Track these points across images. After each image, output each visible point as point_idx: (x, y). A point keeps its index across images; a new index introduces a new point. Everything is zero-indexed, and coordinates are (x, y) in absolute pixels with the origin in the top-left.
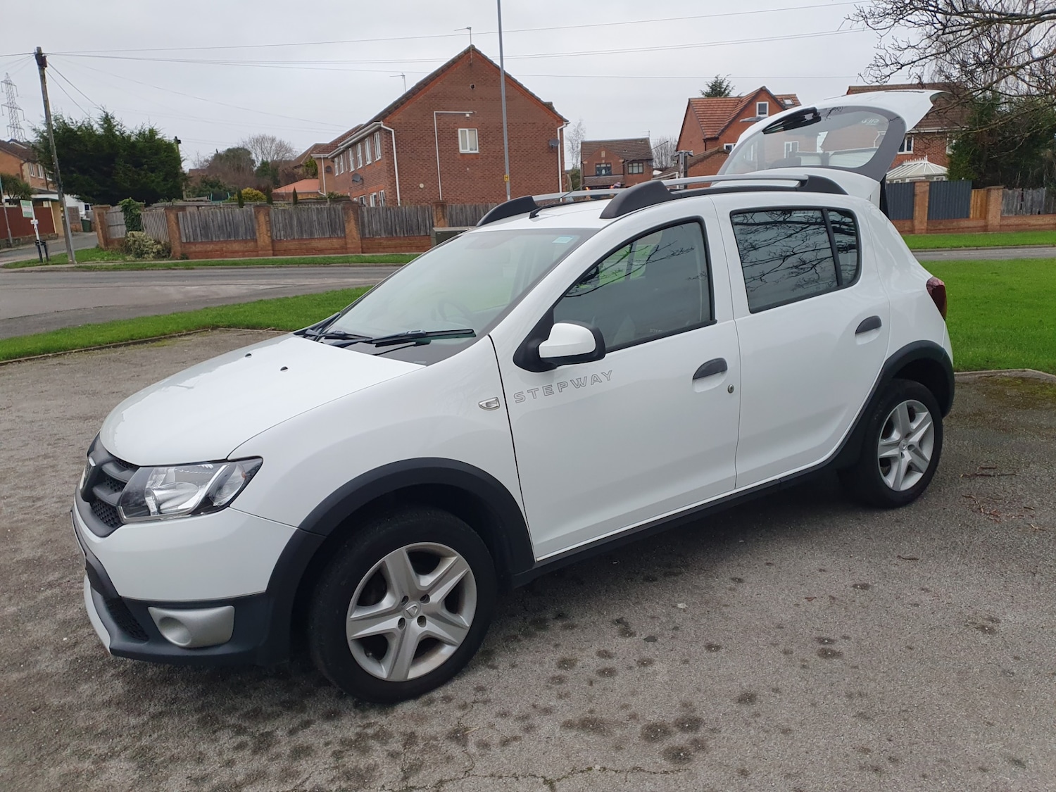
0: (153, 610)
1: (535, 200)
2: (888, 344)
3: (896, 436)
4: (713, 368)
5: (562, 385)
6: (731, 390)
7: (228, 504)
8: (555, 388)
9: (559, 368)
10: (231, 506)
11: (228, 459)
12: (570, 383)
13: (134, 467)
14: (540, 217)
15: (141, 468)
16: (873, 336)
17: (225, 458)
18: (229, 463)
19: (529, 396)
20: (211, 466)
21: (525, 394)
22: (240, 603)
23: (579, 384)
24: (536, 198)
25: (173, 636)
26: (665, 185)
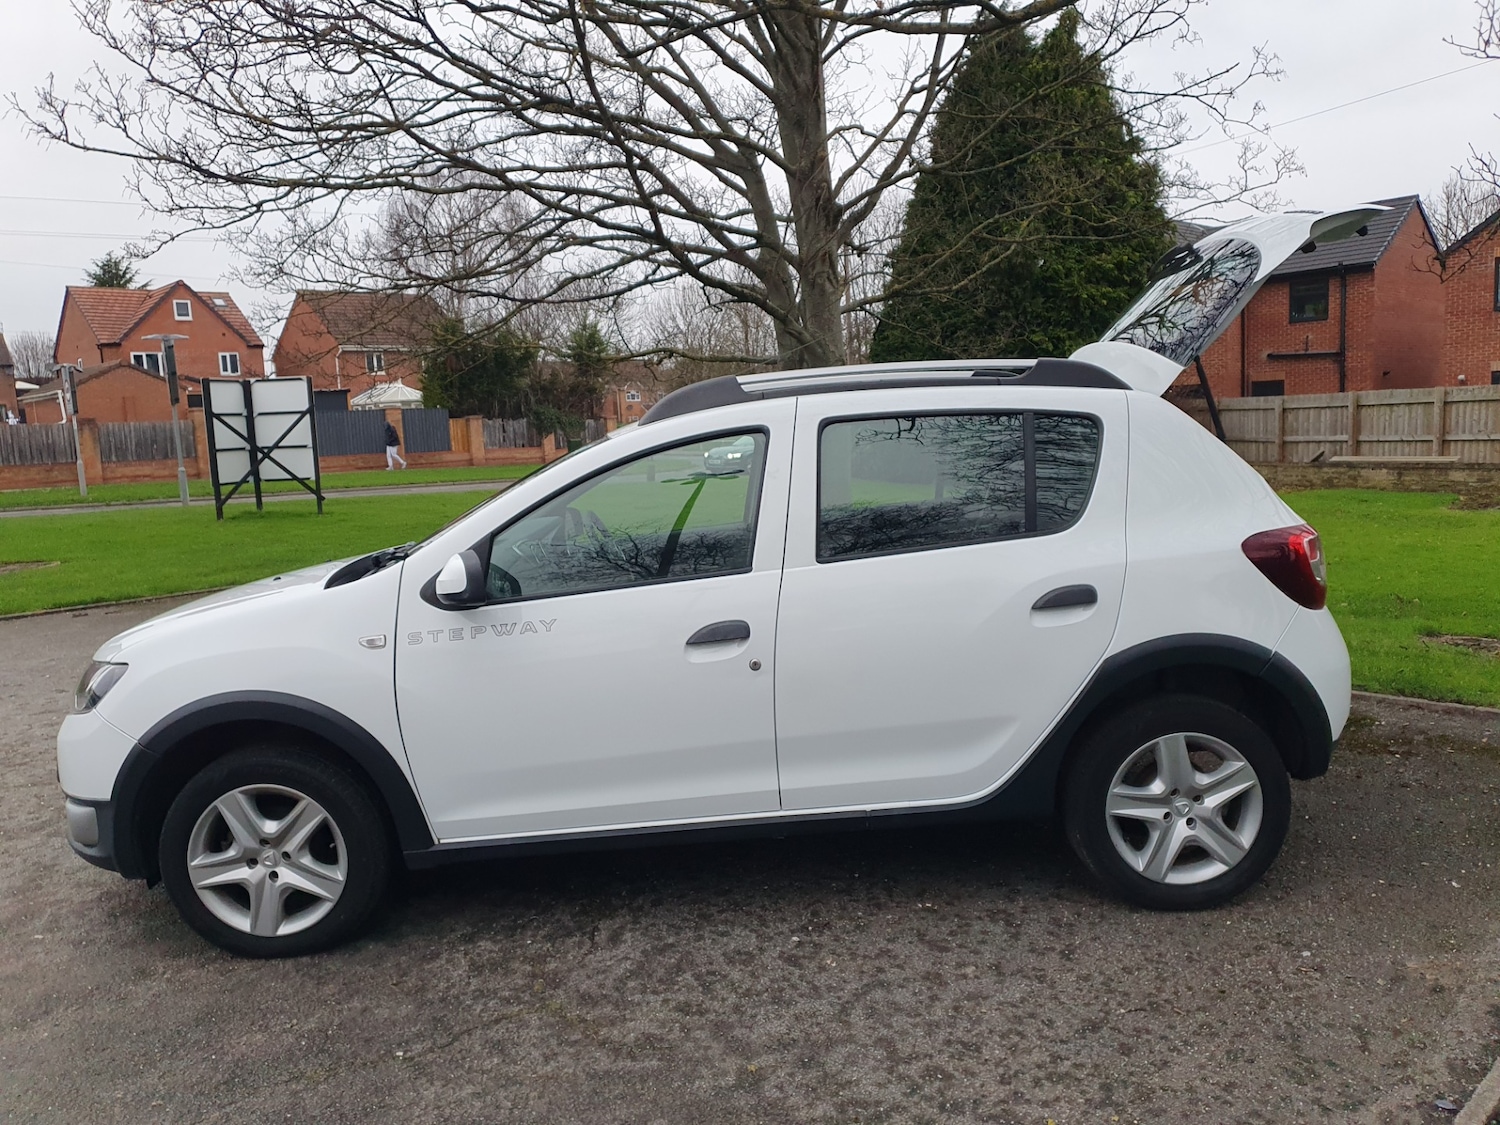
4: (724, 633)
5: (478, 630)
6: (755, 666)
8: (467, 634)
11: (112, 661)
12: (489, 629)
16: (1075, 616)
19: (428, 639)
21: (424, 635)
23: (502, 631)
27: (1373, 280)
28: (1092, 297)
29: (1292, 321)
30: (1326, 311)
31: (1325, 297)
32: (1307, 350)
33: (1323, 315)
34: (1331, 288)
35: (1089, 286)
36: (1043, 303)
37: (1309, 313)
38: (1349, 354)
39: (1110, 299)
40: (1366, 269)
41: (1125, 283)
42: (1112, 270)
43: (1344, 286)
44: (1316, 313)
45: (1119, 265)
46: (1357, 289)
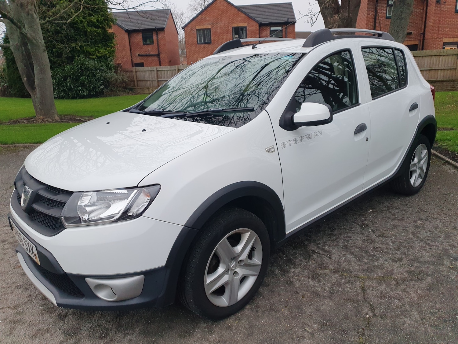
0: (88, 280)
1: (241, 41)
2: (419, 116)
3: (416, 160)
4: (361, 129)
5: (302, 138)
6: (367, 140)
7: (141, 214)
8: (299, 140)
9: (300, 128)
10: (143, 215)
11: (138, 186)
12: (305, 137)
13: (70, 193)
14: (257, 48)
15: (74, 193)
16: (415, 112)
17: (136, 185)
18: (139, 189)
19: (287, 144)
20: (125, 191)
21: (286, 142)
22: (148, 274)
23: (309, 137)
24: (242, 40)
25: (102, 295)
26: (331, 31)
27: (164, 33)
28: (91, 31)
29: (144, 44)
30: (153, 42)
31: (152, 37)
32: (149, 53)
33: (152, 43)
34: (154, 35)
35: (89, 27)
36: (74, 32)
37: (148, 42)
38: (161, 55)
39: (97, 33)
40: (162, 29)
41: (100, 27)
42: (96, 22)
43: (157, 34)
44: (150, 42)
45: (98, 21)
46: (161, 35)
